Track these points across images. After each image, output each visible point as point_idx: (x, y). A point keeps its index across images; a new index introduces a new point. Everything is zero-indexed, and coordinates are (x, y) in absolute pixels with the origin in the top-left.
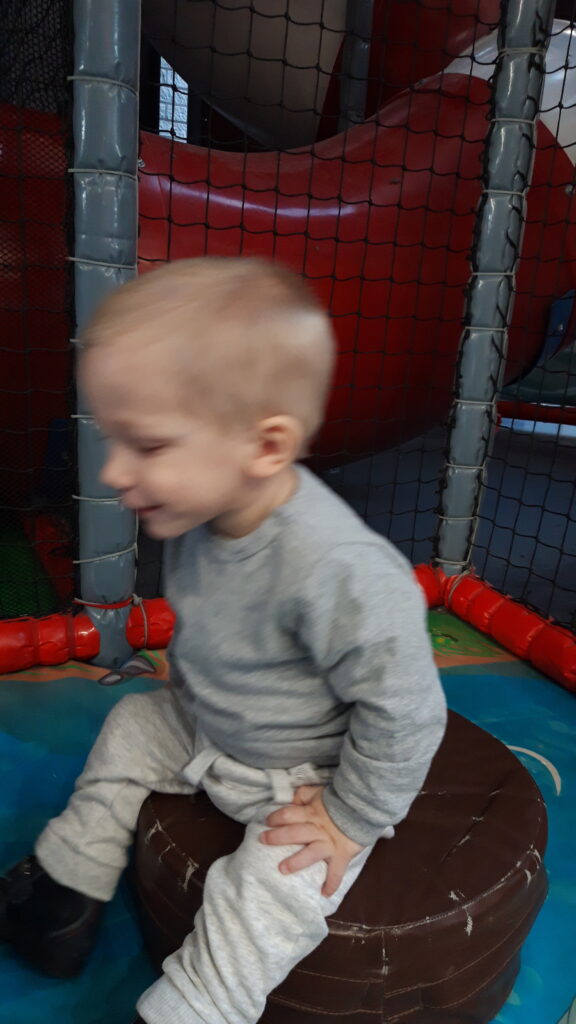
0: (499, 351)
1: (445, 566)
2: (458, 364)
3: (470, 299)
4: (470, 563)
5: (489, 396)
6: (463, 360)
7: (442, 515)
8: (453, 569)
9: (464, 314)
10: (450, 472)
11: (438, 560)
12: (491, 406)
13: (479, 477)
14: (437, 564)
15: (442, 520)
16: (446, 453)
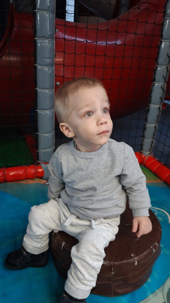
0: (163, 90)
1: (144, 153)
2: (151, 93)
3: (155, 74)
4: (151, 152)
5: (160, 103)
6: (152, 92)
7: (144, 138)
8: (146, 154)
9: (153, 78)
10: (147, 126)
11: (142, 151)
12: (160, 106)
13: (155, 127)
14: (142, 152)
15: (143, 140)
16: (146, 120)
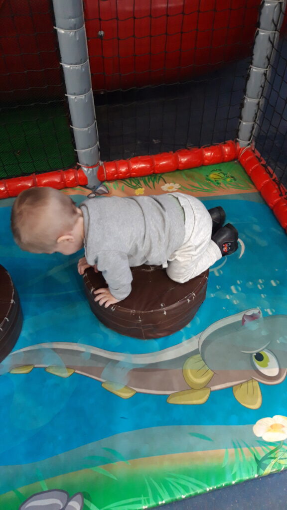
0: (272, 43)
1: (240, 142)
3: (260, 14)
4: (251, 142)
5: (266, 66)
6: (255, 46)
7: (241, 120)
8: (243, 144)
9: (257, 22)
10: (245, 101)
11: (238, 139)
12: (267, 71)
13: (258, 104)
16: (245, 91)
